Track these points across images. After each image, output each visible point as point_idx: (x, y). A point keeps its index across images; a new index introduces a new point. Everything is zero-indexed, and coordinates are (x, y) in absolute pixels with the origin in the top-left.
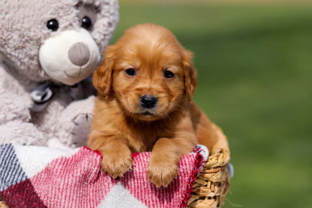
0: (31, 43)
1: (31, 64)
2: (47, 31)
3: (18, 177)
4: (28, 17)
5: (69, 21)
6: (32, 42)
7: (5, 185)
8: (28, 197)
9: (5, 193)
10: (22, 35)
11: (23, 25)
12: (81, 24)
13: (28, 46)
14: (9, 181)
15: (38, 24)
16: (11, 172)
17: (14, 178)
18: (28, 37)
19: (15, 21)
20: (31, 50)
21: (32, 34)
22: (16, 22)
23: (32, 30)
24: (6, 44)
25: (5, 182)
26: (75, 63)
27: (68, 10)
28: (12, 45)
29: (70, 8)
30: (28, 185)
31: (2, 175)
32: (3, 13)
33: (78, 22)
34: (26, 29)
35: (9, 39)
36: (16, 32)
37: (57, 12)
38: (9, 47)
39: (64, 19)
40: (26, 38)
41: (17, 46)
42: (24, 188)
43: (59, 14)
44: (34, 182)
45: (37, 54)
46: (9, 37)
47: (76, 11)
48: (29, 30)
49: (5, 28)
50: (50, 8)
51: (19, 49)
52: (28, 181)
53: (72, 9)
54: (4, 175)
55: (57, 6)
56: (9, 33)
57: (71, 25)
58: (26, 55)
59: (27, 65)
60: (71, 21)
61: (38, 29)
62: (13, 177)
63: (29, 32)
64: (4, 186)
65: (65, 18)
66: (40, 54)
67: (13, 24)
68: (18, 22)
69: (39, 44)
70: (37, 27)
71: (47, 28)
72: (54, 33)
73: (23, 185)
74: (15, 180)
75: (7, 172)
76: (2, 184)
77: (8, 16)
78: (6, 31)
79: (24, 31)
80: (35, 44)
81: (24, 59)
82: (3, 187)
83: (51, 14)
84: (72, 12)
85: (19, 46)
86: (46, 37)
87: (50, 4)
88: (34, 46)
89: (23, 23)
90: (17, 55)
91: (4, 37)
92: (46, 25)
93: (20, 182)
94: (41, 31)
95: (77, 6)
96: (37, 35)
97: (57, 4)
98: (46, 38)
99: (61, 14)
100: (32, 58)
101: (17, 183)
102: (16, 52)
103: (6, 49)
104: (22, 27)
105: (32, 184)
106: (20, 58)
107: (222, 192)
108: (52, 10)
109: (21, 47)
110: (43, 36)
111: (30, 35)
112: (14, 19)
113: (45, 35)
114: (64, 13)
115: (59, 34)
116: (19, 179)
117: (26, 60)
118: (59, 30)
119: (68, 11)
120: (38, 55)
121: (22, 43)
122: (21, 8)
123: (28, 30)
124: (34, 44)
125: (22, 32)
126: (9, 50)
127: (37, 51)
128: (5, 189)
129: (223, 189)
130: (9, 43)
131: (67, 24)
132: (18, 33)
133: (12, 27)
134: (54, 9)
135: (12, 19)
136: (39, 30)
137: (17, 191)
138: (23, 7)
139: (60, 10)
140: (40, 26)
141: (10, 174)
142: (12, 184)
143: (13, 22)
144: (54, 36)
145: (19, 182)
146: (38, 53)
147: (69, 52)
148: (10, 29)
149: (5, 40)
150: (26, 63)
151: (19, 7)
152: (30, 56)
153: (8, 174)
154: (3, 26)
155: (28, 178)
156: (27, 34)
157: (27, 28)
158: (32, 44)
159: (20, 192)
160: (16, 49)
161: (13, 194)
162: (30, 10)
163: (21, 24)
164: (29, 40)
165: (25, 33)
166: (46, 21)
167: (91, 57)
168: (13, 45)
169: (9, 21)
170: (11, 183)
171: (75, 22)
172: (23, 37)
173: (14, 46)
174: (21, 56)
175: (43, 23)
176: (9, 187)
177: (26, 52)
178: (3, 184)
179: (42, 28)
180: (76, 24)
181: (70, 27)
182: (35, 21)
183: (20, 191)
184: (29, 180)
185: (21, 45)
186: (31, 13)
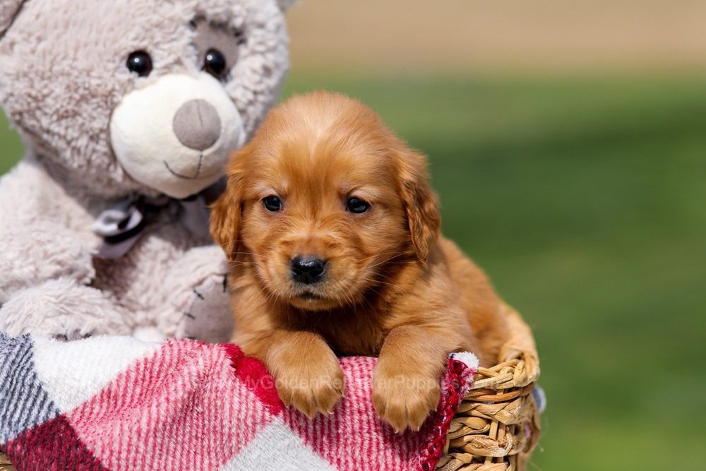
0: (93, 104)
1: (94, 151)
2: (126, 75)
3: (39, 412)
4: (86, 45)
5: (175, 53)
6: (94, 100)
7: (11, 430)
8: (63, 453)
9: (9, 447)
10: (73, 87)
11: (76, 64)
12: (202, 63)
13: (86, 111)
14: (19, 421)
15: (109, 61)
16: (22, 402)
17: (29, 415)
18: (85, 89)
19: (58, 55)
20: (94, 118)
21: (94, 82)
22: (60, 57)
23: (94, 74)
24: (39, 108)
25: (10, 424)
26: (187, 143)
27: (172, 29)
28: (50, 108)
29: (177, 27)
30: (63, 427)
31: (4, 409)
32: (33, 39)
33: (194, 58)
34: (80, 73)
35: (45, 96)
36: (61, 79)
37: (149, 34)
38: (45, 114)
39: (164, 50)
40: (81, 91)
41: (62, 111)
42: (54, 434)
43: (152, 38)
44: (75, 420)
45: (105, 127)
46: (45, 91)
47: (189, 34)
48: (88, 74)
49: (37, 73)
50: (134, 25)
51: (67, 117)
52: (61, 419)
53: (182, 28)
54: (7, 410)
55: (148, 21)
56: (46, 82)
57: (178, 62)
58: (83, 130)
59: (85, 155)
60: (180, 54)
61: (108, 71)
62: (28, 412)
63: (87, 79)
64: (7, 432)
65: (166, 46)
66: (113, 126)
67: (52, 63)
68: (64, 58)
69: (109, 104)
70: (106, 69)
71: (127, 70)
72: (142, 80)
73: (51, 427)
74: (32, 418)
75: (14, 401)
76: (4, 430)
77: (42, 46)
78: (38, 78)
79: (77, 77)
80: (102, 104)
81: (77, 139)
82: (6, 435)
83: (135, 39)
84: (182, 34)
85: (66, 111)
86: (126, 88)
87: (133, 17)
88: (100, 110)
89: (75, 59)
90: (62, 132)
91: (34, 93)
92: (124, 62)
93: (44, 422)
94: (113, 76)
95: (193, 24)
96: (106, 86)
97: (148, 17)
98: (125, 92)
99: (158, 38)
100: (94, 138)
101: (36, 426)
102: (60, 125)
103: (39, 121)
104: (72, 68)
105: (72, 424)
106: (69, 138)
107: (523, 446)
108: (137, 30)
109: (71, 114)
110: (117, 87)
111: (90, 85)
112: (54, 51)
113: (122, 85)
114: (163, 38)
115: (153, 82)
116: (41, 416)
117: (83, 142)
118: (153, 74)
119: (174, 32)
120: (107, 131)
121: (73, 102)
122: (71, 27)
123: (85, 73)
124: (99, 106)
125: (72, 78)
126: (45, 122)
127: (106, 121)
128: (9, 440)
129: (524, 441)
130: (46, 106)
131: (171, 59)
132: (64, 81)
133: (51, 70)
134: (143, 27)
135: (50, 53)
136: (111, 73)
137: (37, 441)
138: (74, 25)
139: (155, 30)
140: (111, 66)
141: (20, 406)
142: (26, 428)
143: (54, 59)
144: (143, 87)
145: (40, 422)
146: (108, 126)
147: (175, 119)
148: (48, 74)
149: (35, 99)
150: (83, 149)
151: (67, 26)
152: (91, 133)
153: (16, 406)
154: (31, 67)
155: (60, 413)
156: (84, 83)
157: (84, 70)
158: (95, 106)
159: (46, 443)
160: (61, 118)
161: (28, 450)
162: (90, 32)
163: (70, 62)
164: (89, 97)
165: (80, 81)
166: (125, 53)
167: (223, 131)
168: (54, 109)
169: (44, 57)
170: (24, 425)
171: (188, 56)
172: (76, 91)
173: (57, 111)
174: (72, 134)
175: (117, 59)
176: (18, 435)
177: (83, 124)
178: (6, 428)
179: (116, 69)
180: (191, 62)
181: (177, 67)
182: (100, 55)
183: (44, 441)
184: (65, 417)
185: (70, 107)
186: (93, 36)
